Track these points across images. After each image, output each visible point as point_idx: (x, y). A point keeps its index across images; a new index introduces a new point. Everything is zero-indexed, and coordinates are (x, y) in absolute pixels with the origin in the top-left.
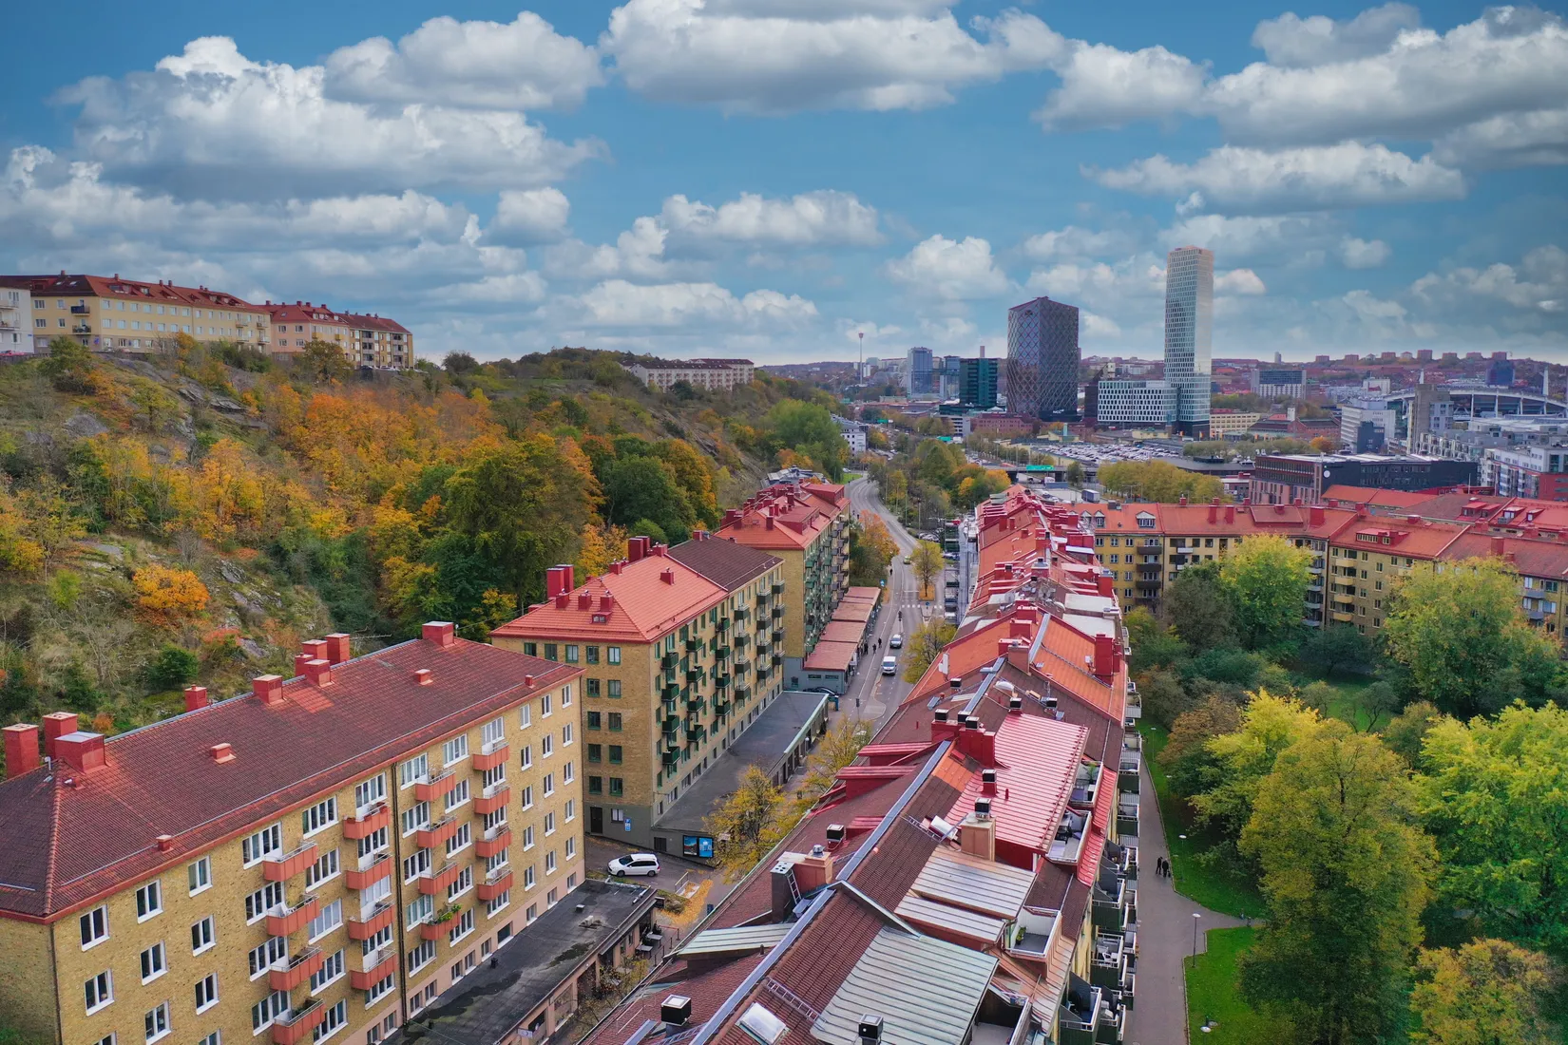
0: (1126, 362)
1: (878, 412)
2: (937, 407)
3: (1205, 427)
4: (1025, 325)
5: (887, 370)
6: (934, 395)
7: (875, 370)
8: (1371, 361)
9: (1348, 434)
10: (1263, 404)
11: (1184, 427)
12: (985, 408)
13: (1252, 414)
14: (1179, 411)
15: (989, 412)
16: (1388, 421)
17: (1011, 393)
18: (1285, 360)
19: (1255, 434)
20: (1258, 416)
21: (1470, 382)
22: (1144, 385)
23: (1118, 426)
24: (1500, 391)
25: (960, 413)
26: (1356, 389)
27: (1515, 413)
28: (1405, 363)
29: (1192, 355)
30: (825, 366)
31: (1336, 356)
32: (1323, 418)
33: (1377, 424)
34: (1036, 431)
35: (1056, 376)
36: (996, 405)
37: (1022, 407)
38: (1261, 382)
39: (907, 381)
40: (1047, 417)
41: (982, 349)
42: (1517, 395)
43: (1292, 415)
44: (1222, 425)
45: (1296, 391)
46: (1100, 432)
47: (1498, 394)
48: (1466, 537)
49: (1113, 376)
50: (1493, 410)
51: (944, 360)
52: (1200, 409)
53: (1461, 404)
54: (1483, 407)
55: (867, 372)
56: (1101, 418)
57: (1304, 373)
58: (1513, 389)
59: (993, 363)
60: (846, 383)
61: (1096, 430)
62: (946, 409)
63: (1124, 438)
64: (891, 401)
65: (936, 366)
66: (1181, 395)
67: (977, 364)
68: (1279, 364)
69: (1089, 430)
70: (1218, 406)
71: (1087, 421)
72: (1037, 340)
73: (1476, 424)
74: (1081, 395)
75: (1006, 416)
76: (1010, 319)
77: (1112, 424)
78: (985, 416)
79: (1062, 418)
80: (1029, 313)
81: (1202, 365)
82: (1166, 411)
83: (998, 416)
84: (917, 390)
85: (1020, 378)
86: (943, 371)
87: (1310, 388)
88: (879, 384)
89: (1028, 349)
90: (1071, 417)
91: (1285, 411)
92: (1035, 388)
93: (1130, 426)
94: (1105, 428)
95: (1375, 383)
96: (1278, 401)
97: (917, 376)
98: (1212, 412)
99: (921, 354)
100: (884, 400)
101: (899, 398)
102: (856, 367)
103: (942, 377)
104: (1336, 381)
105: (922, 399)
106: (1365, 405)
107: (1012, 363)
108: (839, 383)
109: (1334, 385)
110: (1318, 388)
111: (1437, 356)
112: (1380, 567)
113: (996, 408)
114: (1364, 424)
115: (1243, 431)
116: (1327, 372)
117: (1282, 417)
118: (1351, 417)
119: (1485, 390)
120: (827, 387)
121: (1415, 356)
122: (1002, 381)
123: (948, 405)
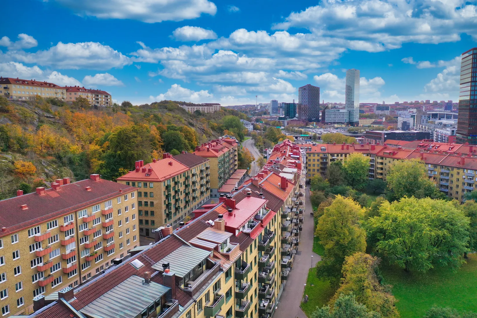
0: (338, 104)
1: (261, 120)
2: (278, 118)
3: (357, 123)
4: (303, 93)
5: (265, 107)
6: (278, 115)
7: (261, 107)
8: (411, 104)
9: (400, 125)
10: (377, 116)
11: (351, 123)
12: (292, 118)
13: (372, 120)
14: (350, 119)
15: (293, 119)
16: (411, 121)
17: (299, 114)
18: (386, 103)
19: (372, 125)
20: (374, 120)
21: (441, 110)
22: (339, 111)
23: (331, 123)
24: (448, 112)
25: (284, 119)
26: (405, 112)
27: (451, 118)
28: (421, 104)
29: (353, 101)
30: (247, 106)
31: (401, 102)
32: (393, 120)
33: (408, 122)
34: (307, 125)
35: (313, 108)
36: (295, 117)
37: (304, 118)
38: (377, 110)
39: (270, 110)
40: (310, 121)
41: (294, 100)
42: (451, 113)
43: (384, 119)
44: (363, 123)
45: (387, 112)
46: (326, 125)
47: (446, 113)
49: (330, 108)
50: (444, 118)
51: (281, 104)
52: (356, 118)
53: (435, 116)
54: (442, 117)
55: (259, 108)
56: (326, 120)
57: (390, 107)
58: (452, 111)
59: (294, 104)
60: (252, 111)
61: (324, 124)
62: (280, 118)
63: (332, 127)
64: (265, 116)
65: (279, 105)
66: (350, 114)
67: (290, 105)
68: (384, 104)
69: (323, 124)
70: (361, 117)
71: (322, 122)
72: (307, 97)
73: (437, 121)
74: (321, 115)
75: (298, 120)
76: (299, 91)
77: (329, 122)
78: (291, 120)
79: (314, 121)
80: (305, 89)
81: (356, 104)
82: (346, 119)
83: (296, 120)
84: (273, 113)
85: (302, 109)
86: (281, 107)
87: (392, 112)
88: (262, 111)
89: (304, 100)
90: (317, 121)
91: (382, 119)
92: (307, 112)
93: (335, 123)
94: (327, 124)
95: (411, 110)
96: (381, 115)
97: (273, 109)
98: (360, 119)
99: (274, 102)
100: (263, 116)
101: (268, 115)
102: (256, 106)
103: (281, 109)
104: (400, 109)
105: (274, 116)
106: (404, 116)
107: (300, 105)
108: (250, 111)
109: (400, 110)
110: (394, 112)
111: (431, 102)
113: (295, 118)
114: (404, 122)
115: (369, 124)
116: (398, 107)
117: (381, 120)
118: (400, 120)
119: (443, 112)
120: (246, 112)
121: (425, 102)
122: (297, 110)
123: (281, 117)
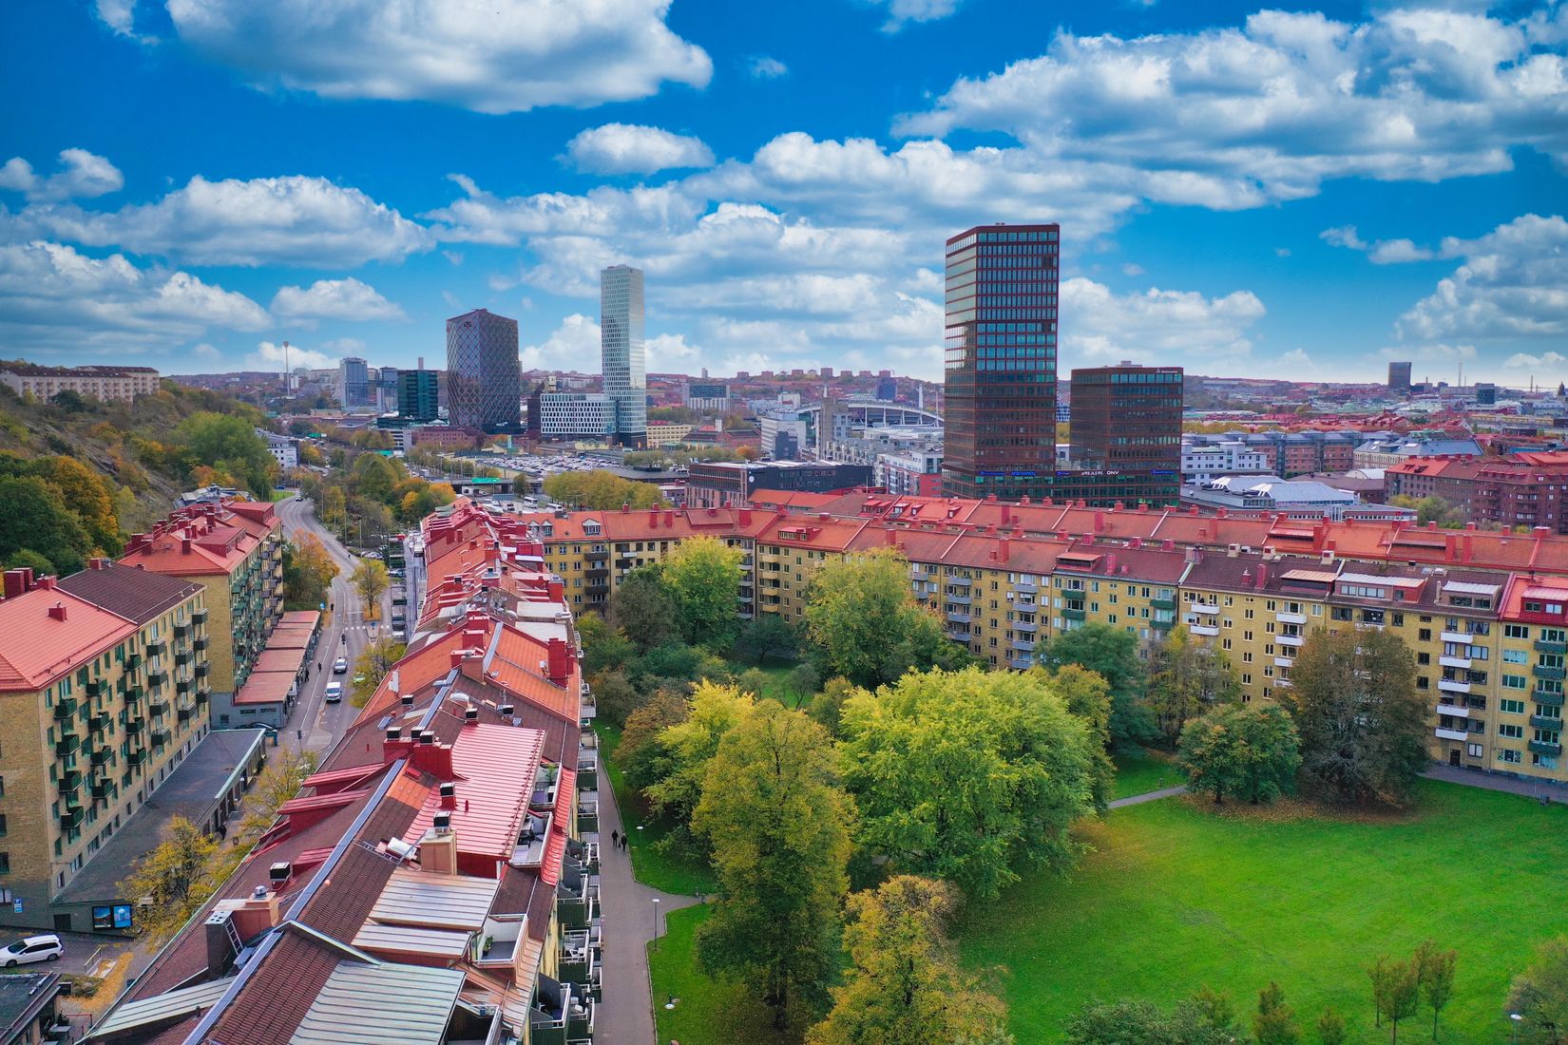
0: (567, 375)
1: (309, 426)
2: (375, 420)
3: (642, 437)
4: (464, 337)
5: (318, 381)
6: (372, 408)
7: (304, 381)
8: (783, 377)
9: (768, 444)
10: (693, 416)
11: (623, 438)
12: (427, 421)
13: (684, 426)
14: (618, 423)
15: (430, 425)
16: (799, 430)
17: (452, 406)
18: (712, 375)
19: (688, 444)
20: (690, 428)
21: (862, 397)
22: (584, 398)
23: (561, 438)
24: (886, 405)
25: (400, 426)
26: (772, 402)
27: (898, 423)
28: (811, 380)
29: (628, 369)
30: (246, 377)
32: (745, 429)
33: (790, 433)
34: (480, 443)
35: (498, 390)
36: (438, 417)
37: (464, 420)
38: (691, 396)
39: (340, 393)
40: (491, 430)
41: (421, 361)
42: (900, 408)
43: (719, 426)
44: (663, 436)
45: (721, 404)
46: (544, 443)
47: (885, 407)
48: (866, 530)
49: (554, 389)
50: (882, 420)
51: (380, 371)
52: (638, 423)
53: (860, 416)
54: (874, 418)
55: (295, 384)
56: (545, 429)
57: (728, 387)
58: (896, 402)
59: (433, 375)
60: (272, 395)
61: (540, 442)
62: (383, 423)
63: (567, 450)
64: (323, 414)
65: (371, 377)
66: (619, 408)
67: (416, 376)
68: (705, 379)
69: (534, 442)
70: (654, 419)
71: (531, 433)
72: (476, 352)
73: (870, 433)
74: (524, 408)
75: (449, 429)
76: (448, 330)
77: (555, 436)
78: (426, 429)
79: (505, 431)
80: (468, 324)
81: (638, 381)
82: (606, 422)
83: (441, 429)
84: (352, 402)
85: (462, 391)
86: (380, 383)
87: (734, 401)
88: (309, 396)
89: (468, 362)
90: (515, 429)
91: (712, 422)
92: (477, 400)
93: (573, 437)
94: (548, 440)
95: (788, 397)
96: (707, 413)
97: (351, 389)
98: (648, 424)
99: (354, 365)
100: (315, 413)
101: (332, 411)
102: (282, 378)
103: (379, 390)
104: (753, 395)
105: (358, 412)
106: (780, 417)
107: (453, 377)
108: (263, 395)
109: (754, 398)
110: (740, 402)
111: (836, 374)
112: (799, 561)
113: (437, 421)
114: (780, 433)
115: (677, 442)
116: (747, 387)
117: (711, 428)
118: (769, 427)
119: (875, 403)
120: (249, 399)
121: (819, 374)
122: (443, 394)
123: (386, 418)
